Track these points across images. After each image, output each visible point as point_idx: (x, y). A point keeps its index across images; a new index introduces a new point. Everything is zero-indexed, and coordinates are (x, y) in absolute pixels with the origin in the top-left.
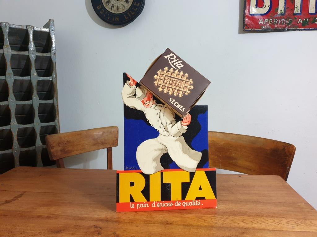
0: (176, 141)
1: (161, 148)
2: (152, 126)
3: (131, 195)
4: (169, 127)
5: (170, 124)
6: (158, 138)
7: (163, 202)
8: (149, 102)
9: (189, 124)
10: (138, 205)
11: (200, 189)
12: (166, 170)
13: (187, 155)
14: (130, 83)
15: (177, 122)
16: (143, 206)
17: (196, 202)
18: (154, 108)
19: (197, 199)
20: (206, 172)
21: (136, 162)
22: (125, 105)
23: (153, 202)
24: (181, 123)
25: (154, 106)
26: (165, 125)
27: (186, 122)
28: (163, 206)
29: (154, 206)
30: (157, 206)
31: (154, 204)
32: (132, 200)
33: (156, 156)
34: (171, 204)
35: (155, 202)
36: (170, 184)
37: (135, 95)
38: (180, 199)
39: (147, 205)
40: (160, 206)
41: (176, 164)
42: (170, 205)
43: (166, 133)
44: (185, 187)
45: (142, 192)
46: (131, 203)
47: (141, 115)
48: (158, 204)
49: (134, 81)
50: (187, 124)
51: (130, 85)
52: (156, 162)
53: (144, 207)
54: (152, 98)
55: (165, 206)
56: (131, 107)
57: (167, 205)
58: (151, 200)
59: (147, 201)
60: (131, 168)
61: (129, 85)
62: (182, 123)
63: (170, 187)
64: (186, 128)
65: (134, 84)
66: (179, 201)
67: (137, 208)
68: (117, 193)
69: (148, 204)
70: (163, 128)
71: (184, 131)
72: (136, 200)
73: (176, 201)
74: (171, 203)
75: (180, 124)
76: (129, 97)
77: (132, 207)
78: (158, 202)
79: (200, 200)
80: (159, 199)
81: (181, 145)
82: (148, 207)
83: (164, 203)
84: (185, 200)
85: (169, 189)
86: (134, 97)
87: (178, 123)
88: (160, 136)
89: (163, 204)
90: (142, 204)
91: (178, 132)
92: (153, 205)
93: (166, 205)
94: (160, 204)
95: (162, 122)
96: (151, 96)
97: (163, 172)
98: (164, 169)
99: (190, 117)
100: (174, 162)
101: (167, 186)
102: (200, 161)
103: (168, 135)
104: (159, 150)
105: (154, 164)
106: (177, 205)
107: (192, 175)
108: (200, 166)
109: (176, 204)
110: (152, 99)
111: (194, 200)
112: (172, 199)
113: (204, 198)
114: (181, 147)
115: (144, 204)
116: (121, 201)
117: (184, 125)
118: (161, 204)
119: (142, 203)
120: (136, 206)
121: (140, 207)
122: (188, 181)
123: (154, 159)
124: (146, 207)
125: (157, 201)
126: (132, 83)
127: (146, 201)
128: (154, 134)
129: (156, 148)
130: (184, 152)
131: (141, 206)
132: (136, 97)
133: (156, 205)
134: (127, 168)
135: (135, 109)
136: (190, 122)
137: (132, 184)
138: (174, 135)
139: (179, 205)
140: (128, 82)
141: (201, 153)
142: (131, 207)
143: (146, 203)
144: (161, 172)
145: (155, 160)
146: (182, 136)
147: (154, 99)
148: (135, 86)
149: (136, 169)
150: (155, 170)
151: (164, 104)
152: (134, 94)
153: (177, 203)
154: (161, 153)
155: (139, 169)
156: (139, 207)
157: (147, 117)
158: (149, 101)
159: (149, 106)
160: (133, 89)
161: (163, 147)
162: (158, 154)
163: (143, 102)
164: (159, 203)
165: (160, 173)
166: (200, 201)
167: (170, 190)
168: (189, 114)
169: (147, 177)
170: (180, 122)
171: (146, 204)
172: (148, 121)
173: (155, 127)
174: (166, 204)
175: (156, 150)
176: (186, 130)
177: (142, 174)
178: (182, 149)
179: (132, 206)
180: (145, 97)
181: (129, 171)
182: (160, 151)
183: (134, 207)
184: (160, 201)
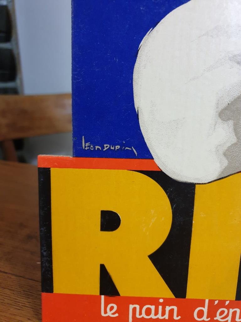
3: (103, 267)
10: (134, 309)
16: (156, 313)
23: (201, 303)
29: (204, 318)
30: (218, 317)
31: (205, 310)
32: (108, 287)
35: (211, 302)
39: (171, 311)
40: (229, 318)
45: (155, 258)
46: (103, 297)
48: (222, 312)
53: (159, 316)
58: (191, 293)
59: (173, 297)
60: (106, 147)
67: (131, 321)
68: (42, 256)
69: (175, 308)
72: (123, 290)
77: (109, 314)
78: (222, 303)
80: (229, 291)
82: (175, 318)
90: (153, 308)
92: (201, 314)
94: (231, 311)
115: (160, 308)
116: (61, 286)
118: (235, 312)
119: (154, 301)
120: (123, 311)
121: (144, 315)
124: (166, 317)
127: (169, 294)
131: (148, 312)
133: (212, 313)
134: (85, 146)
142: (103, 314)
143: (167, 302)
156: (138, 316)
164: (228, 307)
171: (168, 308)
179: (109, 310)
181: (96, 159)
183: (117, 315)
184: (234, 298)
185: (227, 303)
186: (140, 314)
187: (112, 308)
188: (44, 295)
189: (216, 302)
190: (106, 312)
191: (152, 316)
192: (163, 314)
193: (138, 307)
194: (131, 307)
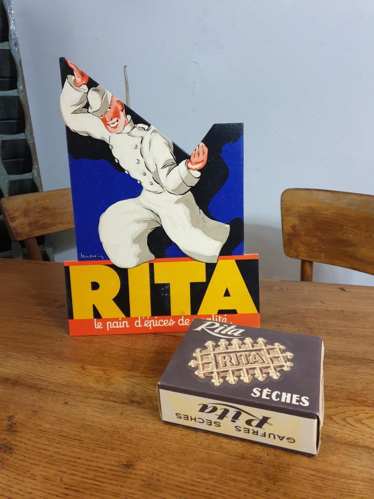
0: (177, 202)
1: (148, 217)
2: (126, 172)
3: (94, 306)
4: (162, 173)
5: (164, 167)
6: (141, 198)
7: (156, 317)
8: (117, 121)
9: (204, 167)
10: (109, 324)
11: (227, 294)
12: (160, 259)
13: (200, 230)
14: (75, 80)
15: (178, 162)
16: (119, 326)
17: (220, 318)
18: (129, 134)
19: (221, 312)
20: (238, 262)
21: (100, 244)
22: (68, 128)
23: (137, 319)
24: (187, 164)
25: (128, 128)
26: (153, 169)
27: (197, 163)
28: (156, 325)
29: (140, 326)
30: (145, 325)
31: (139, 322)
32: (97, 315)
33: (138, 234)
34: (172, 322)
35: (141, 318)
36: (168, 285)
37: (87, 106)
38: (188, 312)
39: (125, 324)
40: (150, 325)
41: (179, 248)
42: (169, 324)
43: (156, 187)
44: (198, 292)
45: (116, 300)
46: (95, 319)
47: (101, 149)
48: (147, 322)
49: (83, 74)
50: (200, 166)
51: (76, 85)
52: (138, 244)
53: (120, 326)
54: (122, 111)
55: (159, 325)
56: (80, 132)
57: (164, 324)
58: (133, 314)
59: (125, 317)
60: (91, 256)
61: (73, 85)
62: (190, 165)
63: (168, 291)
64: (198, 174)
65: (84, 82)
66: (186, 317)
67: (108, 330)
68: (68, 303)
69: (127, 322)
70: (149, 176)
71: (194, 182)
72: (104, 315)
73: (180, 317)
74: (171, 320)
75: (185, 168)
76: (74, 112)
77: (99, 327)
78: (146, 318)
79: (226, 315)
80: (148, 312)
81: (188, 211)
82: (127, 326)
83: (158, 320)
84: (198, 314)
85: (166, 295)
86: (85, 110)
87: (179, 164)
88: (144, 193)
89: (156, 321)
90: (117, 323)
91: (180, 185)
92: (138, 324)
93: (161, 323)
94: (150, 321)
95: (146, 162)
96: (120, 108)
97: (153, 264)
98: (156, 257)
99: (206, 150)
100: (175, 244)
101: (162, 289)
102: (225, 240)
103: (161, 190)
104: (145, 221)
105: (136, 249)
106: (183, 324)
107: (210, 268)
108: (225, 251)
109: (181, 322)
110: (122, 114)
111: (215, 315)
112: (173, 313)
113: (234, 312)
114: (189, 214)
115: (120, 322)
116: (77, 316)
117: (194, 170)
118: (152, 322)
119: (117, 319)
120: (104, 325)
121: (113, 327)
122: (204, 280)
123: (135, 239)
124: (123, 326)
125: (144, 316)
126: (79, 80)
127: (123, 316)
128: (132, 189)
129: (137, 217)
130: (195, 224)
131: (115, 325)
132: (90, 110)
133: (142, 323)
134: (82, 256)
135: (90, 138)
136: (205, 162)
137: (95, 286)
138: (172, 190)
139: (186, 324)
140: (70, 78)
141: (228, 226)
143: (123, 320)
144: (149, 264)
145: (136, 241)
146: (190, 192)
147: (126, 114)
148: (85, 87)
149: (101, 259)
150: (138, 260)
151: (149, 125)
152: (84, 104)
153: (183, 320)
154: (148, 228)
155: (106, 258)
157: (116, 153)
158: (116, 119)
159: (119, 130)
160: (82, 93)
161: (152, 216)
162: (144, 229)
163: (104, 121)
164: (149, 320)
165: (147, 265)
166: (226, 317)
167: (169, 297)
168: (204, 145)
169: (123, 273)
170: (184, 162)
171: (123, 322)
172: (117, 161)
173: (134, 175)
174: (162, 321)
175: (138, 222)
176: (197, 180)
177: (113, 267)
178: (189, 219)
179: (98, 325)
180: (109, 110)
181: (87, 261)
182: (146, 225)
183: (102, 327)
184: (150, 316)
185: (148, 318)
186: (112, 326)
187: (99, 324)
188: (70, 320)
189: (143, 318)
190: (97, 327)
191: (117, 327)
192: (122, 325)
193: (110, 323)
194: (108, 323)
